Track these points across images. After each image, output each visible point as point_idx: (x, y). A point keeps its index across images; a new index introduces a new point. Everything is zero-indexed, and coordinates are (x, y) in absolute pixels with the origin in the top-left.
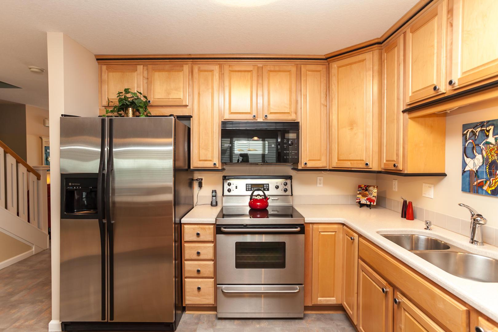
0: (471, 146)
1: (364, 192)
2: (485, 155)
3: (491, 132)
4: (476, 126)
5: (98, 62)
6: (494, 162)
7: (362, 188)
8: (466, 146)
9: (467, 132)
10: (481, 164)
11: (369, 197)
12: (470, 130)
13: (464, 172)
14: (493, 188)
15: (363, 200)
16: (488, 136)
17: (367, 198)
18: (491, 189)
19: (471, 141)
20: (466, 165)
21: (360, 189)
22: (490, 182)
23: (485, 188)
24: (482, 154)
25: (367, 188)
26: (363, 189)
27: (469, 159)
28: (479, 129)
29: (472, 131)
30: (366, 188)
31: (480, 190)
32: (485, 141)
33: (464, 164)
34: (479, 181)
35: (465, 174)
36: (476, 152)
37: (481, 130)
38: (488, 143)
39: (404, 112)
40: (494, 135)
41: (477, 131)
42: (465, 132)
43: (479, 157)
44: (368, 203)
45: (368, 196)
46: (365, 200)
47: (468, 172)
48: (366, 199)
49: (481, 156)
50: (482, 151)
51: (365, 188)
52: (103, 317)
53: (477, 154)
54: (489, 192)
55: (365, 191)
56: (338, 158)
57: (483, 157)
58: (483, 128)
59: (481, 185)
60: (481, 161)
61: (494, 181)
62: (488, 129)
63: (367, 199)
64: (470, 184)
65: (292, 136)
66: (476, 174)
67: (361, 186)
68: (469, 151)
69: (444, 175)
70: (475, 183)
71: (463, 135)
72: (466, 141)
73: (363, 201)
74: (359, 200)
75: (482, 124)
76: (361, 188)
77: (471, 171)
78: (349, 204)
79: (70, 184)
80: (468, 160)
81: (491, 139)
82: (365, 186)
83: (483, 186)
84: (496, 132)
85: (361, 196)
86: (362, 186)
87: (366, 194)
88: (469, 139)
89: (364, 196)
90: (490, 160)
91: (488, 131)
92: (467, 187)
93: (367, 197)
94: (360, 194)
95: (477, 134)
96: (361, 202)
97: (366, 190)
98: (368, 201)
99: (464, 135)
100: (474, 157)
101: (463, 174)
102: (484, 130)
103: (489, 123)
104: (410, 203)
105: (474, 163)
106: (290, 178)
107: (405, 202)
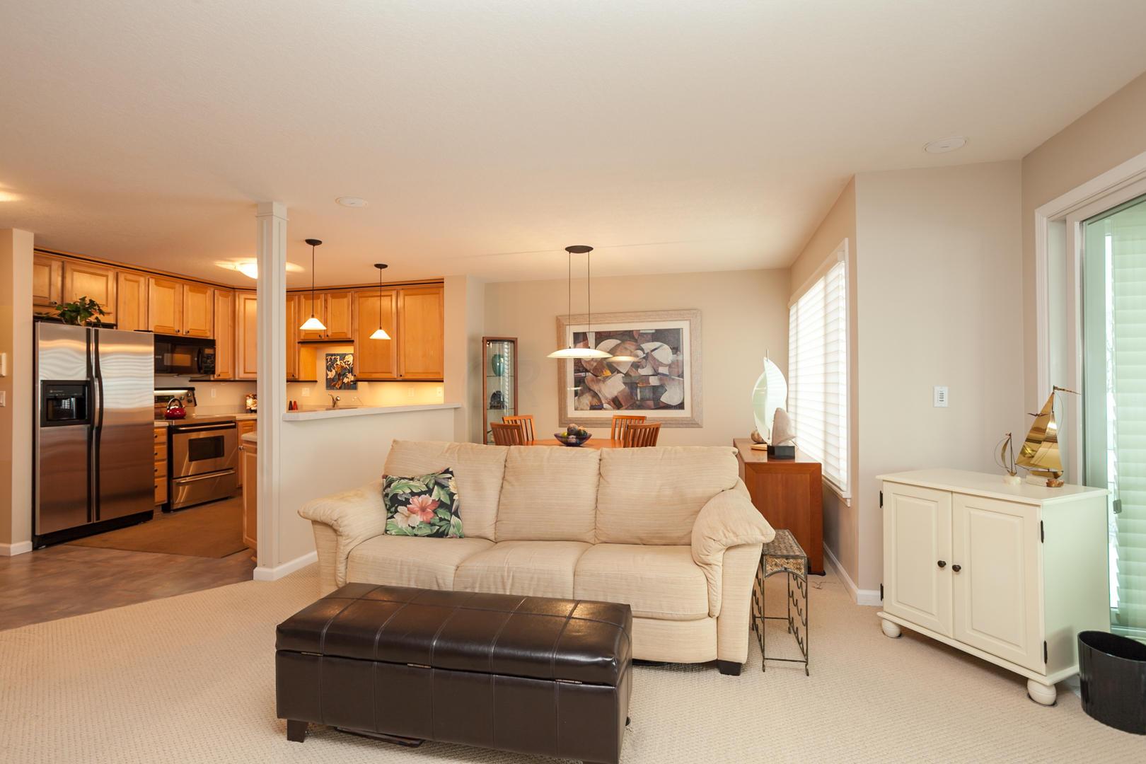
0: (330, 365)
5: (35, 256)
8: (328, 365)
10: (335, 375)
13: (327, 379)
16: (337, 361)
18: (339, 386)
19: (330, 363)
23: (336, 386)
24: (335, 369)
29: (330, 358)
31: (334, 388)
33: (327, 375)
34: (333, 383)
36: (332, 368)
37: (335, 358)
38: (337, 365)
39: (299, 343)
40: (339, 360)
43: (334, 371)
52: (89, 519)
54: (338, 388)
56: (244, 371)
57: (336, 371)
59: (334, 385)
60: (335, 373)
64: (329, 385)
65: (208, 351)
66: (333, 380)
67: (249, 395)
68: (329, 368)
69: (316, 381)
72: (328, 363)
75: (335, 355)
77: (330, 379)
79: (51, 391)
80: (329, 373)
81: (339, 363)
90: (338, 373)
91: (337, 359)
92: (328, 387)
95: (333, 360)
99: (327, 359)
100: (331, 371)
103: (338, 355)
104: (295, 402)
105: (332, 374)
106: (192, 389)
107: (291, 402)
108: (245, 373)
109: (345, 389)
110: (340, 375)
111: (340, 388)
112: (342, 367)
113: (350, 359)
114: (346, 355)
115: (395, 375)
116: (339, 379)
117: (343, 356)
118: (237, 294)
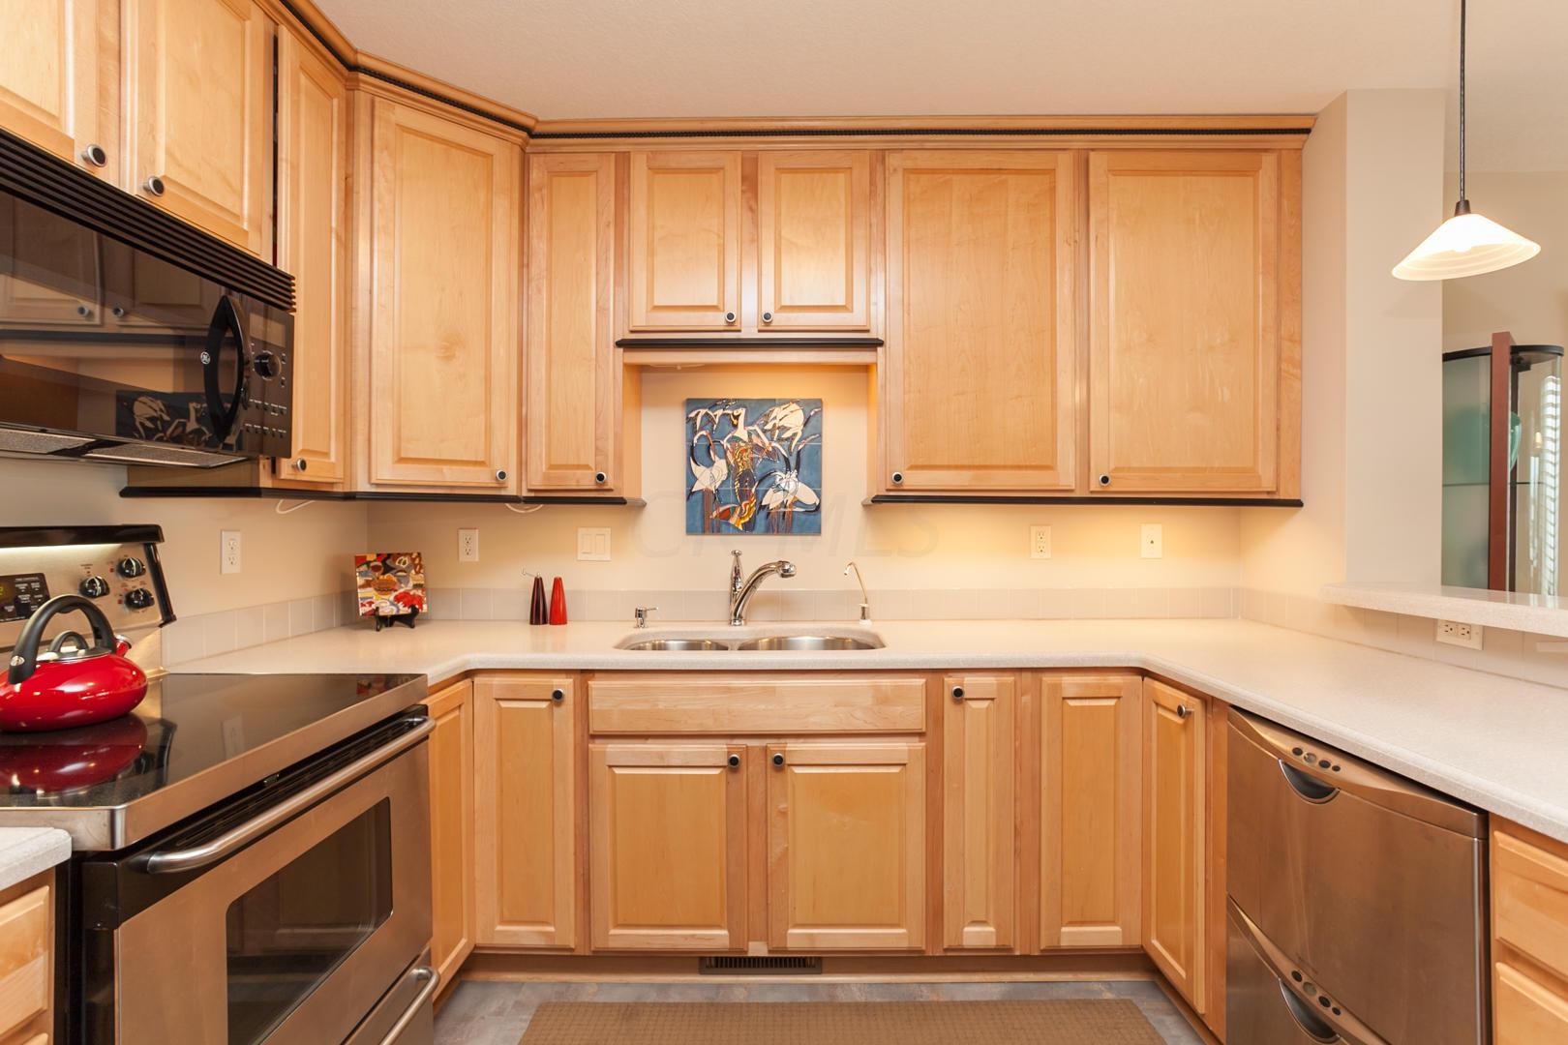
0: (704, 443)
1: (381, 577)
2: (732, 462)
3: (742, 419)
4: (713, 404)
6: (747, 473)
7: (372, 564)
8: (695, 441)
9: (697, 415)
10: (724, 478)
11: (402, 590)
12: (703, 412)
13: (690, 494)
14: (747, 519)
15: (384, 605)
16: (736, 426)
17: (396, 593)
18: (743, 521)
19: (704, 433)
20: (696, 479)
21: (364, 568)
22: (742, 510)
23: (733, 521)
24: (726, 458)
25: (388, 562)
26: (376, 569)
27: (702, 468)
28: (720, 412)
29: (707, 414)
30: (384, 562)
31: (724, 527)
32: (730, 435)
33: (691, 478)
34: (721, 509)
35: (693, 498)
36: (715, 454)
37: (724, 415)
38: (735, 440)
39: (618, 344)
40: (746, 424)
41: (715, 416)
42: (692, 415)
43: (720, 464)
44: (405, 610)
45: (396, 588)
46: (392, 604)
47: (701, 494)
48: (392, 597)
49: (724, 461)
50: (725, 453)
51: (379, 564)
53: (717, 458)
54: (740, 528)
55: (384, 574)
57: (728, 464)
58: (726, 412)
59: (726, 515)
60: (726, 471)
61: (748, 507)
62: (736, 414)
63: (398, 599)
64: (703, 516)
66: (710, 498)
67: (365, 557)
68: (700, 453)
69: (641, 506)
70: (715, 514)
71: (689, 420)
72: (695, 433)
73: (387, 607)
74: (370, 606)
75: (725, 403)
76: (368, 563)
77: (705, 493)
78: (311, 633)
80: (698, 470)
81: (741, 432)
82: (378, 555)
83: (728, 518)
84: (750, 420)
85: (375, 592)
86: (368, 559)
87: (388, 582)
88: (702, 429)
89: (384, 589)
90: (741, 470)
91: (737, 418)
92: (699, 523)
93: (396, 591)
94: (368, 584)
95: (717, 420)
96: (382, 613)
97: (388, 569)
98: (401, 605)
99: (691, 421)
100: (710, 464)
101: (688, 499)
102: (728, 414)
103: (740, 403)
104: (558, 583)
105: (712, 476)
106: (150, 535)
107: (538, 583)
108: (402, 460)
109: (770, 530)
110: (749, 481)
111: (749, 527)
112: (759, 449)
113: (792, 419)
114: (773, 403)
115: (1066, 477)
116: (743, 495)
117: (759, 409)
118: (362, 98)
